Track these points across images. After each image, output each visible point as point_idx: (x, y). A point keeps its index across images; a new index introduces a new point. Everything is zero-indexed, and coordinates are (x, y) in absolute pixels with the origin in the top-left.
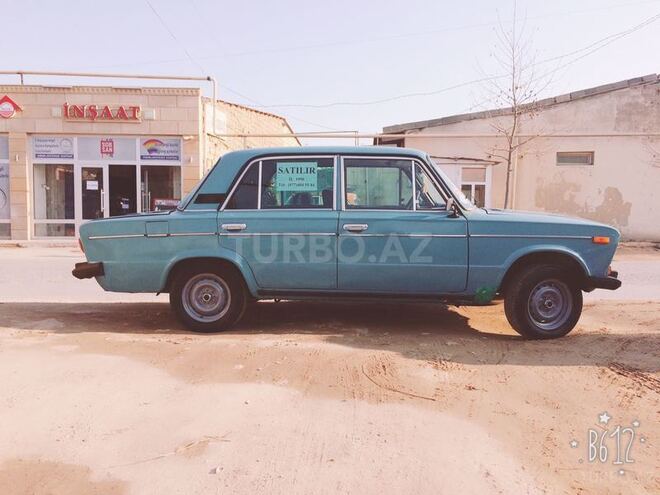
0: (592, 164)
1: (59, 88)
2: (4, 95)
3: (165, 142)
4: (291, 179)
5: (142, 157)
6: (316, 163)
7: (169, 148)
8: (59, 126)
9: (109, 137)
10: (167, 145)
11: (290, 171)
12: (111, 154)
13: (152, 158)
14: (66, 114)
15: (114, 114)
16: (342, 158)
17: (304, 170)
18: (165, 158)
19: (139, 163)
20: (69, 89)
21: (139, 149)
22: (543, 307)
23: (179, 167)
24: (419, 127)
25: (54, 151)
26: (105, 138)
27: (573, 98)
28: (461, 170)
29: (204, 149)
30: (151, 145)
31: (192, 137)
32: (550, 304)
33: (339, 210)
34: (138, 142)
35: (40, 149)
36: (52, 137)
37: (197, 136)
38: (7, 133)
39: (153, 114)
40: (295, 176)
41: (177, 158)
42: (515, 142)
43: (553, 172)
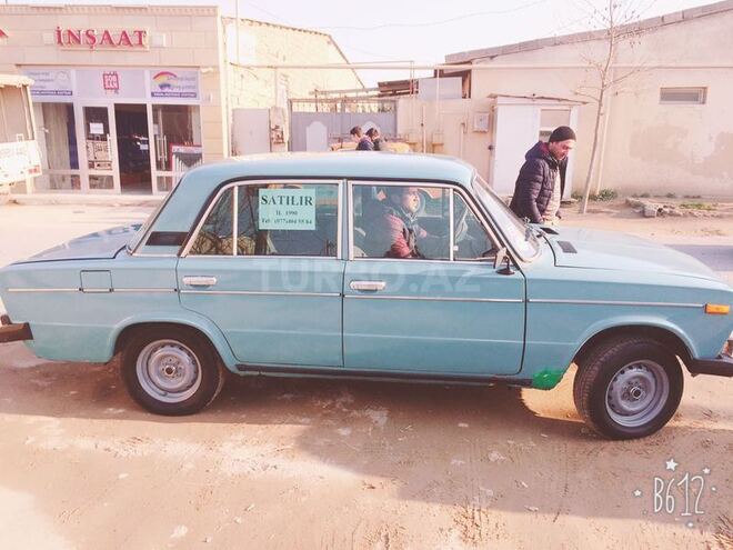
0: (704, 103)
1: (49, 8)
3: (179, 76)
4: (279, 213)
5: (153, 94)
6: (314, 191)
7: (185, 83)
8: (53, 55)
9: (113, 70)
10: (182, 79)
11: (278, 202)
12: (116, 90)
13: (164, 95)
14: (60, 41)
15: (116, 40)
16: (351, 183)
17: (297, 200)
18: (181, 95)
19: (149, 102)
20: (61, 8)
21: (150, 85)
22: (627, 395)
23: (198, 107)
24: (491, 55)
25: (49, 87)
26: (107, 70)
27: (685, 17)
28: (540, 112)
29: (226, 84)
30: (163, 79)
31: (211, 69)
32: (637, 393)
33: (346, 259)
34: (148, 76)
36: (45, 69)
37: (216, 67)
39: (164, 40)
40: (284, 208)
41: (195, 95)
42: (609, 79)
43: (654, 112)
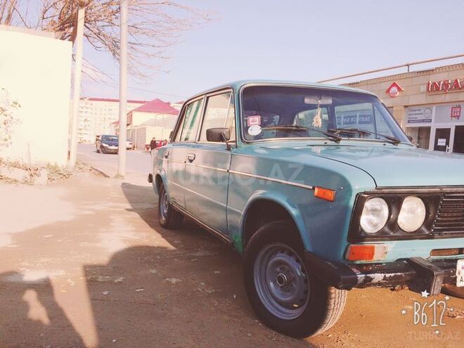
2: (392, 82)
8: (424, 99)
9: (458, 104)
12: (458, 117)
14: (428, 90)
25: (420, 117)
26: (455, 105)
35: (412, 116)
36: (419, 107)
38: (393, 107)
